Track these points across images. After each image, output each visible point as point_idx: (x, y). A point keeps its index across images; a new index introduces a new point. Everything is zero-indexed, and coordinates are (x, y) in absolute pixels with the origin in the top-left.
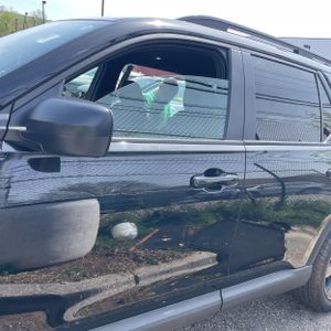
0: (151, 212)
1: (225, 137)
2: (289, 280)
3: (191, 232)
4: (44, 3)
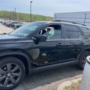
0: (48, 51)
1: (61, 38)
2: (74, 62)
3: (57, 55)
4: (15, 8)
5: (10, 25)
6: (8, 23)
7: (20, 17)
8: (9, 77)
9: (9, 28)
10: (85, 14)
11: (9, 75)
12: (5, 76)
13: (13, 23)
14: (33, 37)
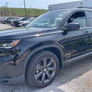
4: (7, 3)
5: (5, 22)
6: (3, 20)
7: (12, 12)
8: (46, 72)
9: (5, 24)
10: (81, 3)
11: (45, 70)
12: (42, 72)
13: (8, 19)
14: (63, 27)
